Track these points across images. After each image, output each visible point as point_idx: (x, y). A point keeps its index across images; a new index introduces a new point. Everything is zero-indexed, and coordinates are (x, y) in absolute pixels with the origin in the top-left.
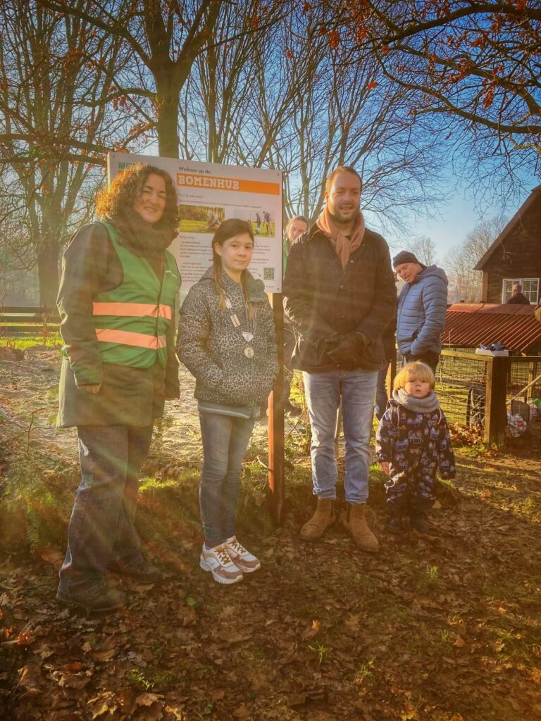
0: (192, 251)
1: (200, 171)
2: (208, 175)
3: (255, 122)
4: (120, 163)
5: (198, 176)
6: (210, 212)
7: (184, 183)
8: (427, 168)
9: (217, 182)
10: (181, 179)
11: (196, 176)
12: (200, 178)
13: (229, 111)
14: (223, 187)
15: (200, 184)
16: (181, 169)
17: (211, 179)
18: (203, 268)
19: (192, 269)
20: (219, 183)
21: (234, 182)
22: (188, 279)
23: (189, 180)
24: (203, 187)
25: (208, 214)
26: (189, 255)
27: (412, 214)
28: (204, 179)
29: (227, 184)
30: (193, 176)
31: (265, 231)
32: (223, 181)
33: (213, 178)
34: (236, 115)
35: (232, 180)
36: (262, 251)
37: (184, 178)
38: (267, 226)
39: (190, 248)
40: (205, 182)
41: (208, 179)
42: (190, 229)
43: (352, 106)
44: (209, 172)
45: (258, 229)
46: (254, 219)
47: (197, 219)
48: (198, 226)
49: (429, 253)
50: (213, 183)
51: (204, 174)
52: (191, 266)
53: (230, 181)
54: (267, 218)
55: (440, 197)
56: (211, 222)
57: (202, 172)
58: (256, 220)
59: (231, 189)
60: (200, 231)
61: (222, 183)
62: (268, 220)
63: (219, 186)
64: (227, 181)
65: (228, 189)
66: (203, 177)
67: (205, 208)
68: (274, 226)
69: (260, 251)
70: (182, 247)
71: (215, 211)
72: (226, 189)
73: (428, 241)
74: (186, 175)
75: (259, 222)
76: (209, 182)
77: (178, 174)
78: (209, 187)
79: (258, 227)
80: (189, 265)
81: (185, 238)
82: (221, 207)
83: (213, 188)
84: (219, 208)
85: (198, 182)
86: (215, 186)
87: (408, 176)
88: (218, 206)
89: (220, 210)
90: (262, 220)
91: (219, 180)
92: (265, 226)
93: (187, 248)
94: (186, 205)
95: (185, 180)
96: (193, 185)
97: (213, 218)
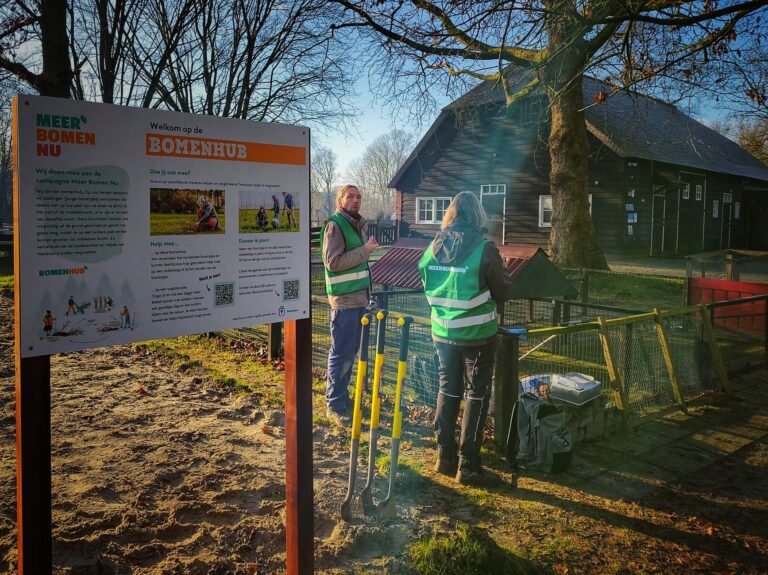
0: (171, 268)
1: (185, 130)
2: (198, 135)
3: (152, 23)
4: (39, 117)
5: (182, 139)
6: (201, 198)
7: (158, 150)
8: (338, 83)
9: (213, 147)
10: (153, 144)
11: (178, 137)
12: (186, 142)
13: (123, 10)
14: (222, 155)
15: (186, 152)
16: (154, 126)
17: (202, 143)
18: (188, 294)
19: (170, 298)
20: (216, 149)
21: (240, 146)
22: (164, 317)
23: (168, 145)
24: (189, 156)
25: (199, 202)
26: (165, 274)
27: (323, 128)
28: (193, 142)
29: (228, 149)
30: (173, 138)
31: (286, 222)
32: (222, 145)
33: (206, 140)
34: (131, 14)
35: (237, 143)
36: (282, 255)
37: (158, 140)
38: (289, 215)
39: (168, 262)
40: (194, 148)
41: (198, 142)
42: (168, 228)
43: (258, 13)
44: (201, 131)
45: (276, 220)
46: (270, 204)
47: (179, 211)
48: (182, 224)
49: (331, 164)
50: (207, 149)
51: (192, 135)
52: (171, 292)
53: (234, 146)
54: (289, 201)
55: (351, 112)
56: (203, 214)
57: (189, 130)
58: (272, 207)
59: (235, 158)
60: (186, 231)
61: (221, 149)
62: (290, 206)
63: (216, 154)
64: (228, 145)
65: (229, 159)
66: (189, 139)
67: (193, 192)
68: (298, 215)
69: (279, 255)
70: (154, 262)
71: (210, 196)
72: (227, 158)
73: (330, 153)
74: (162, 137)
75: (276, 209)
76: (200, 147)
77: (148, 135)
78: (200, 157)
79: (276, 216)
80: (167, 292)
81: (160, 245)
82: (220, 188)
83: (207, 157)
84: (217, 191)
85: (182, 149)
86: (210, 154)
87: (317, 88)
88: (214, 188)
89: (218, 193)
90: (281, 206)
91: (216, 144)
92: (286, 215)
93: (163, 262)
94: (161, 189)
95: (160, 145)
96: (173, 154)
97: (206, 207)
